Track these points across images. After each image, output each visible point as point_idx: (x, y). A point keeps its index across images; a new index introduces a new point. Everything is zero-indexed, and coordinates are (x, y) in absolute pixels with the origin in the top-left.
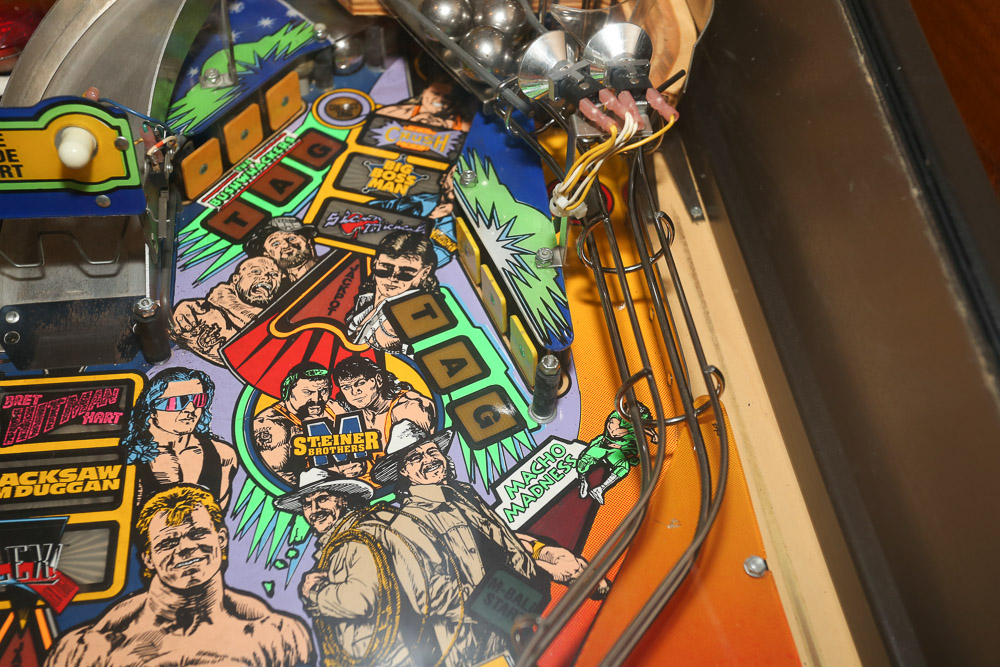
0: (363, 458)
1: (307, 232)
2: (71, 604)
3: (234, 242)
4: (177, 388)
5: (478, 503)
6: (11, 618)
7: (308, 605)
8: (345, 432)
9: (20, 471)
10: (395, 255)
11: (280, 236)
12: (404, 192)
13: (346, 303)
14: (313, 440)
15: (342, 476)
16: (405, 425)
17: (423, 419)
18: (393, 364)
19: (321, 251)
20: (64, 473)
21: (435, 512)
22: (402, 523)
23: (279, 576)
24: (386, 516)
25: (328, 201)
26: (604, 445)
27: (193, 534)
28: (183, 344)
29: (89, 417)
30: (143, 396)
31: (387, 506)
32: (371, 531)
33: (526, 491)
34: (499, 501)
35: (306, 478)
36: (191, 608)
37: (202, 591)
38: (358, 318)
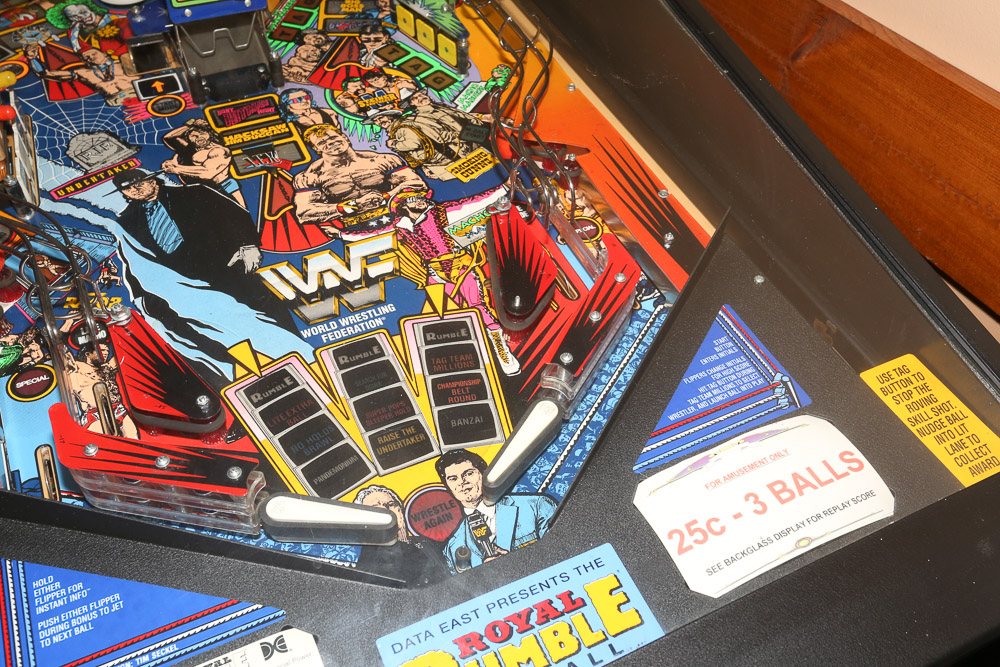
0: (391, 103)
1: (321, 33)
2: (292, 167)
3: (289, 41)
4: (293, 96)
5: (449, 108)
6: (269, 175)
7: (393, 150)
9: (241, 133)
10: (369, 34)
11: (309, 36)
14: (367, 101)
15: (385, 110)
16: (405, 89)
17: (412, 86)
20: (261, 130)
21: (432, 113)
23: (376, 144)
24: (411, 118)
25: (326, 20)
26: (494, 80)
27: (331, 138)
28: (288, 81)
29: (260, 112)
30: (280, 101)
31: (410, 115)
32: (408, 124)
33: (467, 100)
34: (457, 106)
35: (370, 113)
36: (344, 159)
37: (346, 153)
38: (363, 59)
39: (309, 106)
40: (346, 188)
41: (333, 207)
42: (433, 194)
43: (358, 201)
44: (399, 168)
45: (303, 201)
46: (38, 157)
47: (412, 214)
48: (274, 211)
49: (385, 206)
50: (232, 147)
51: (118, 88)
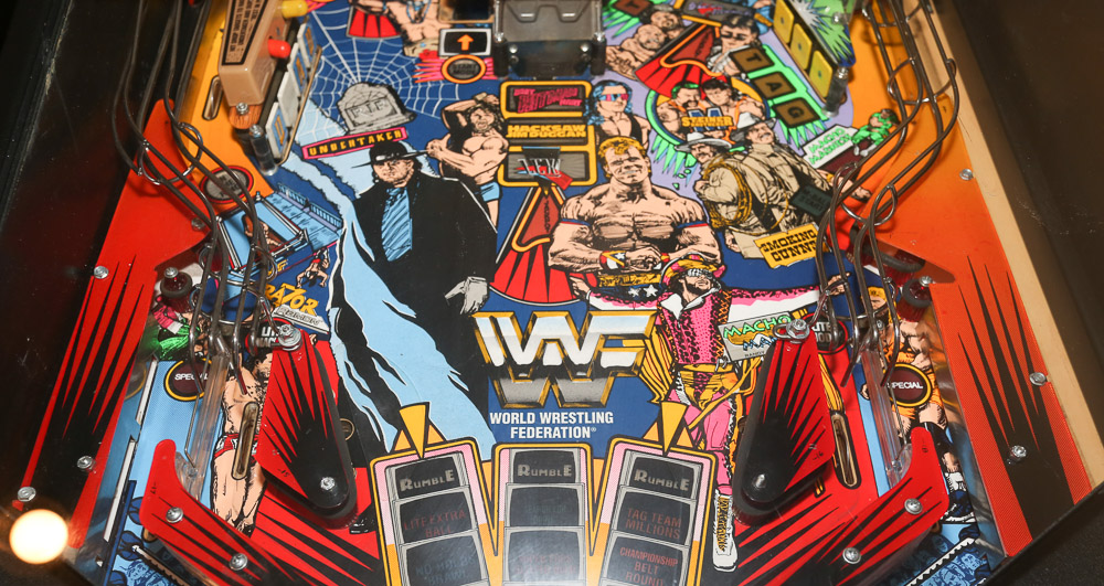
0: (723, 129)
1: (677, 13)
2: (569, 186)
3: (633, 16)
4: (610, 90)
5: (793, 154)
6: (539, 190)
7: (699, 195)
8: (712, 116)
9: (530, 125)
10: (733, 27)
11: (660, 14)
13: (705, 51)
14: (693, 119)
15: (712, 137)
16: (747, 115)
17: (758, 112)
18: (736, 83)
20: (554, 127)
21: (768, 157)
22: (748, 161)
23: (682, 182)
24: (741, 157)
26: (869, 130)
27: (630, 159)
28: (611, 69)
29: (563, 102)
30: (591, 93)
31: (740, 153)
32: (732, 164)
33: (821, 150)
34: (805, 154)
35: (692, 137)
36: (635, 192)
37: (639, 185)
38: (713, 59)
39: (622, 109)
40: (621, 232)
41: (596, 254)
42: (724, 272)
43: (628, 254)
44: (696, 223)
45: (564, 236)
46: (309, 101)
47: (686, 294)
48: (525, 240)
49: (658, 272)
50: (512, 142)
51: (423, 34)
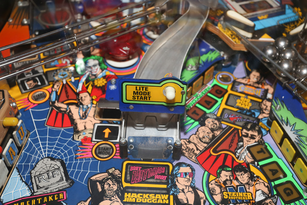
0: (247, 202)
1: (218, 119)
3: (196, 120)
4: (183, 169)
8: (240, 192)
9: (137, 193)
10: (248, 130)
11: (210, 120)
12: (248, 108)
13: (234, 145)
14: (230, 193)
16: (260, 192)
17: (266, 190)
18: (253, 169)
19: (224, 126)
20: (151, 195)
25: (224, 109)
28: (184, 155)
29: (157, 177)
30: (172, 171)
38: (239, 151)
39: (189, 184)
46: (15, 169)
51: (85, 127)
